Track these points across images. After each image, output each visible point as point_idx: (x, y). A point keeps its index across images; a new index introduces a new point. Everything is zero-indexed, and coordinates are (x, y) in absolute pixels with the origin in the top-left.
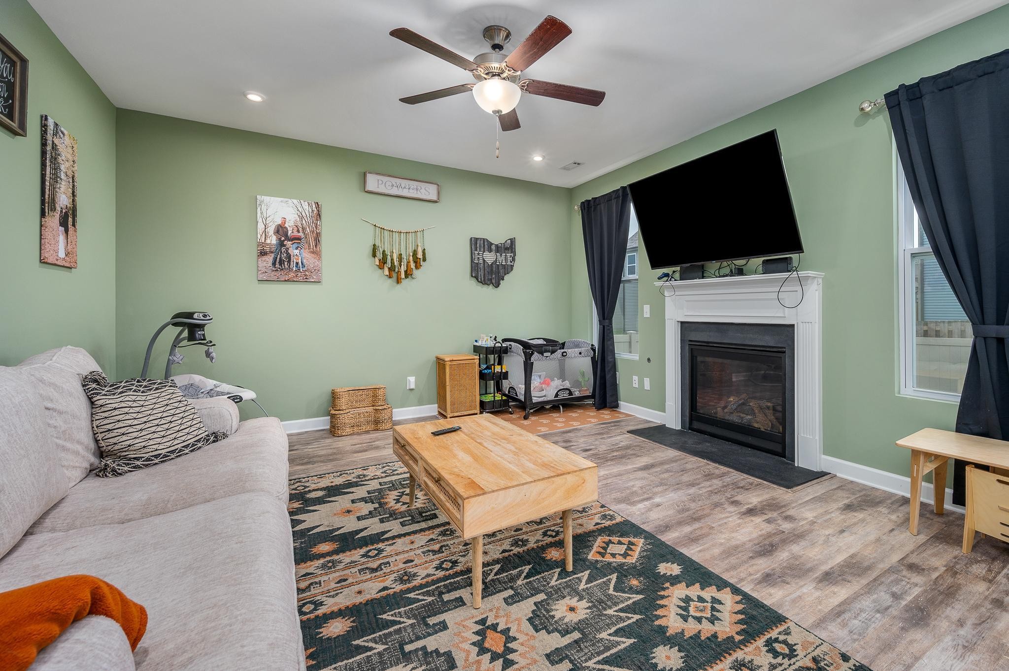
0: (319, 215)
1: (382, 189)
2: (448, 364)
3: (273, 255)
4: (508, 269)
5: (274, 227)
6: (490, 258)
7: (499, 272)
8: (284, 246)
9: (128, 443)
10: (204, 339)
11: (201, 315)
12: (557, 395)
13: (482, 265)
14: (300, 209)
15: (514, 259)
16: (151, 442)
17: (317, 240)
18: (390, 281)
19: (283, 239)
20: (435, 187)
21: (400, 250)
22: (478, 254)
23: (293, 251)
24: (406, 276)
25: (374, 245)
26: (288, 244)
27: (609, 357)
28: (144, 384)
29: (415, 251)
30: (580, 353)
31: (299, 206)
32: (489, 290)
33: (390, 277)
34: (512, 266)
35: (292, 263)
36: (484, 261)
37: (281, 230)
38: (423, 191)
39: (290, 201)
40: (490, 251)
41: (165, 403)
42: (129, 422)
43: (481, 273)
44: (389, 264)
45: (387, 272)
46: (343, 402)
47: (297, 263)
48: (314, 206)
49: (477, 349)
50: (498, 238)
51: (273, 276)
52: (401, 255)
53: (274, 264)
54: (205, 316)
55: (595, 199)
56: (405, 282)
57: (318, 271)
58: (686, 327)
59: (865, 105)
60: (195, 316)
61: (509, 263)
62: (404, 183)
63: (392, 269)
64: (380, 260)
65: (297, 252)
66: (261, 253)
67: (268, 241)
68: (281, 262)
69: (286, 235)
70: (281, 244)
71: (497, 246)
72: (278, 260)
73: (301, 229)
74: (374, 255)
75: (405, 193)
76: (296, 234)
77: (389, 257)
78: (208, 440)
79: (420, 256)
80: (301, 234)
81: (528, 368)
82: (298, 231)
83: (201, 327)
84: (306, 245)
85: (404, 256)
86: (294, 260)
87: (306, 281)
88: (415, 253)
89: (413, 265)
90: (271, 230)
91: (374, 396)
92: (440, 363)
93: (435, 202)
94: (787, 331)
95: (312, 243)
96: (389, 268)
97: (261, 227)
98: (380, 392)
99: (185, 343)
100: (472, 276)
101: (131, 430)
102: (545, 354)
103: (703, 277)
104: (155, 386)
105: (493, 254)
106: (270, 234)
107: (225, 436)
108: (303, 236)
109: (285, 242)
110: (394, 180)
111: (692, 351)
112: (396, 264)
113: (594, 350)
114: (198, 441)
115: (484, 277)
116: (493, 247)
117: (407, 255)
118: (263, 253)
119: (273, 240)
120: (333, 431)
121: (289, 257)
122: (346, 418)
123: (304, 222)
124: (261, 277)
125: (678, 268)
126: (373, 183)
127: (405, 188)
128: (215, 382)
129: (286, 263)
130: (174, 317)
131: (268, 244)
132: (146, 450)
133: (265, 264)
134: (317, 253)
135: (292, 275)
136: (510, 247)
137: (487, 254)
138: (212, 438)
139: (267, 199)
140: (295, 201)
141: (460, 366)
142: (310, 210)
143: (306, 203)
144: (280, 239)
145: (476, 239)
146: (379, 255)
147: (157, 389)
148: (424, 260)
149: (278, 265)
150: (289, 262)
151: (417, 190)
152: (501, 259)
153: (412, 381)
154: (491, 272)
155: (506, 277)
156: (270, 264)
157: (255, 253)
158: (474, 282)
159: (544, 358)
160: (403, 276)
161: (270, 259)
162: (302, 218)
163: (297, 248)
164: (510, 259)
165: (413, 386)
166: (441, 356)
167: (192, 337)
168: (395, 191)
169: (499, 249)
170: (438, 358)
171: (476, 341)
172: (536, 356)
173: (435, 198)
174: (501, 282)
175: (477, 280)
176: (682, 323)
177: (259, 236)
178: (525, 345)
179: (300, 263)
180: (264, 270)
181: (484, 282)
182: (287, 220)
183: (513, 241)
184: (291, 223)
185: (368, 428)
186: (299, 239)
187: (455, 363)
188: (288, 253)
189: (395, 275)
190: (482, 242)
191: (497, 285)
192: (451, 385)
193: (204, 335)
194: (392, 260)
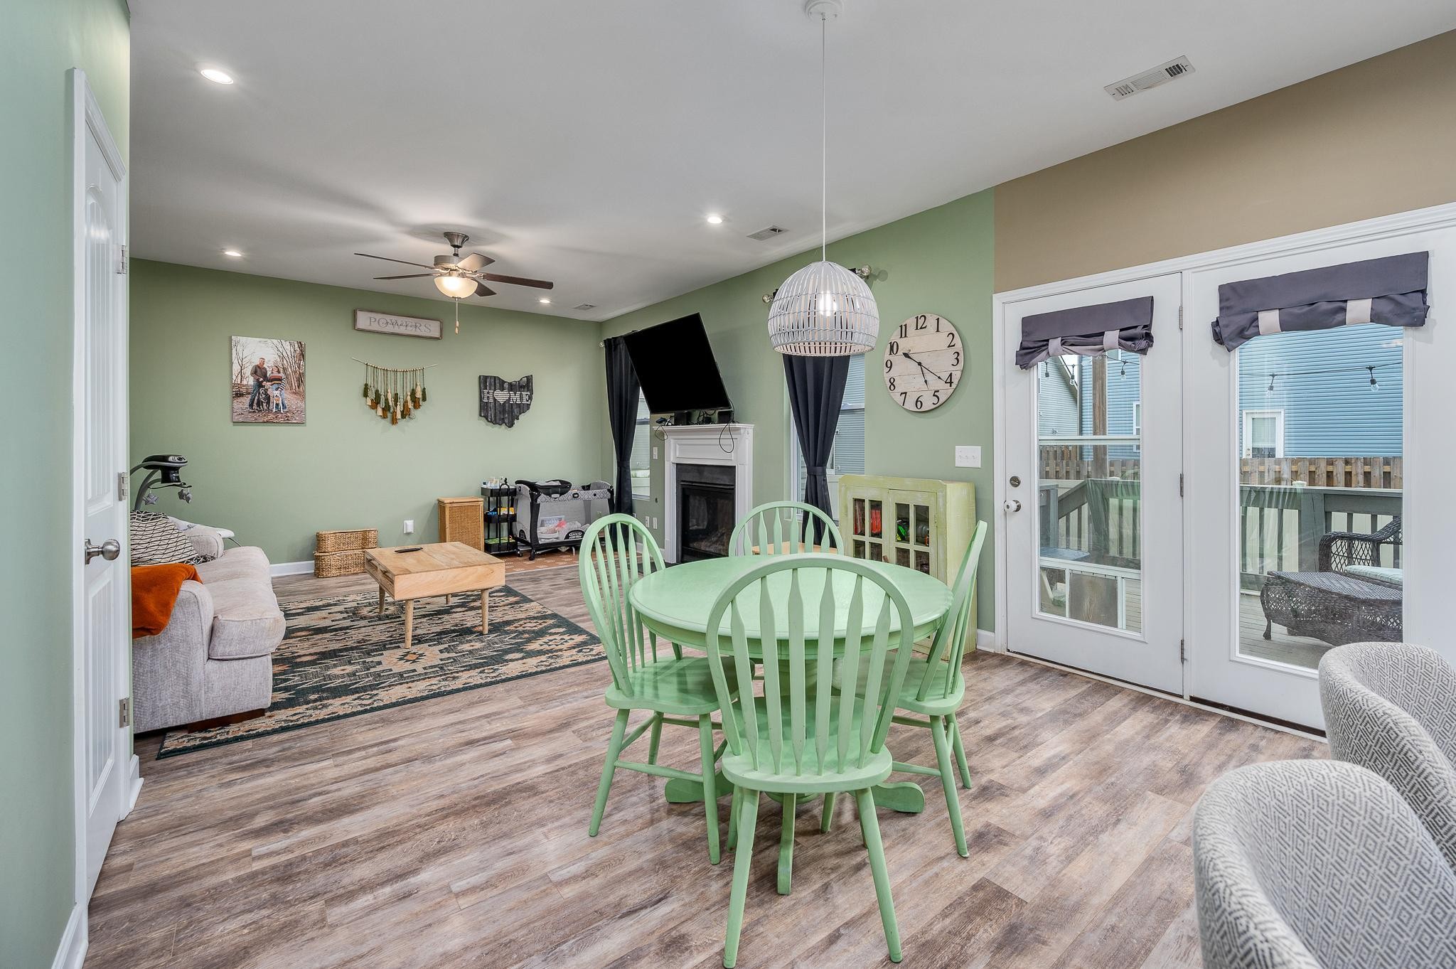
0: (302, 355)
1: (375, 327)
2: (448, 506)
3: (250, 396)
4: (524, 408)
5: (250, 368)
6: (501, 396)
7: (512, 412)
8: (263, 386)
9: (138, 556)
10: (179, 481)
11: (176, 458)
12: (567, 537)
13: (492, 405)
14: (281, 350)
15: (530, 398)
16: (155, 557)
17: (301, 379)
18: (383, 421)
19: (261, 379)
20: (437, 323)
21: (395, 389)
22: (488, 393)
23: (273, 392)
24: (403, 416)
25: (366, 385)
26: (267, 385)
27: (625, 499)
28: (142, 515)
29: (413, 390)
30: (595, 495)
31: (280, 345)
32: (501, 430)
33: (384, 417)
34: (528, 406)
35: (271, 404)
36: (495, 400)
37: (259, 371)
38: (423, 328)
39: (269, 341)
40: (502, 389)
41: (162, 530)
42: (138, 541)
43: (491, 413)
44: (382, 404)
45: (380, 412)
46: (329, 544)
47: (277, 405)
48: (296, 346)
49: (484, 491)
50: (511, 376)
51: (250, 417)
52: (396, 394)
53: (251, 405)
54: (180, 459)
55: (615, 339)
56: (402, 423)
57: (303, 411)
58: (680, 468)
59: (765, 298)
60: (170, 459)
61: (524, 402)
62: (400, 320)
63: (386, 409)
64: (372, 400)
65: (277, 393)
66: (237, 394)
67: (245, 382)
68: (259, 403)
69: (265, 376)
70: (260, 385)
71: (510, 384)
72: (256, 401)
73: (281, 370)
74: (366, 395)
75: (402, 330)
76: (276, 374)
77: (383, 397)
78: (198, 560)
79: (419, 395)
80: (282, 375)
81: (535, 508)
82: (279, 372)
83: (176, 469)
84: (288, 386)
85: (400, 396)
86: (274, 401)
87: (287, 422)
88: (413, 392)
89: (410, 405)
90: (248, 371)
91: (365, 539)
92: (441, 506)
93: (438, 339)
94: (730, 470)
95: (295, 384)
96: (383, 409)
97: (236, 368)
98: (371, 535)
99: (159, 484)
100: (480, 415)
101: (139, 547)
102: (553, 496)
103: (688, 424)
104: (151, 517)
105: (506, 392)
106: (246, 375)
107: (213, 558)
108: (284, 376)
109: (264, 383)
110: (388, 318)
111: (683, 490)
112: (391, 404)
113: (612, 492)
114: (191, 559)
115: (495, 417)
116: (506, 385)
117: (405, 395)
118: (239, 395)
119: (250, 381)
120: (318, 573)
121: (268, 398)
122: (332, 559)
123: (285, 362)
124: (236, 418)
125: (673, 414)
126: (364, 320)
127: (401, 325)
128: (188, 523)
129: (264, 405)
130: (145, 461)
131: (244, 386)
132: (152, 562)
133: (241, 406)
134: (300, 394)
135: (271, 416)
136: (526, 385)
137: (498, 392)
138: (202, 559)
139: (243, 339)
140: (275, 341)
141: (462, 509)
142: (292, 350)
143: (288, 343)
144: (258, 380)
145: (486, 377)
146: (372, 395)
147: (153, 519)
148: (424, 399)
149: (255, 407)
150: (268, 403)
151: (416, 327)
152: (515, 398)
153: (410, 525)
154: (504, 411)
155: (521, 417)
156: (247, 405)
157: (228, 393)
158: (483, 422)
159: (552, 500)
160: (399, 416)
161: (246, 400)
162: (283, 358)
163: (277, 389)
164: (525, 398)
165: (410, 529)
166: (442, 499)
167: (166, 479)
168: (390, 329)
169: (512, 387)
170: (439, 501)
171: (485, 483)
172: (542, 498)
173: (437, 335)
174: (516, 421)
175: (487, 419)
176: (677, 464)
177: (234, 377)
178: (533, 487)
179: (281, 405)
180: (240, 411)
181: (495, 422)
182: (266, 360)
183: (529, 379)
184: (271, 364)
185: (357, 570)
186: (280, 379)
187: (455, 505)
188: (266, 394)
189: (389, 415)
190: (493, 380)
191: (511, 425)
192: (451, 528)
193: (178, 477)
194: (387, 400)
